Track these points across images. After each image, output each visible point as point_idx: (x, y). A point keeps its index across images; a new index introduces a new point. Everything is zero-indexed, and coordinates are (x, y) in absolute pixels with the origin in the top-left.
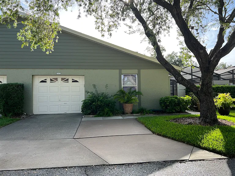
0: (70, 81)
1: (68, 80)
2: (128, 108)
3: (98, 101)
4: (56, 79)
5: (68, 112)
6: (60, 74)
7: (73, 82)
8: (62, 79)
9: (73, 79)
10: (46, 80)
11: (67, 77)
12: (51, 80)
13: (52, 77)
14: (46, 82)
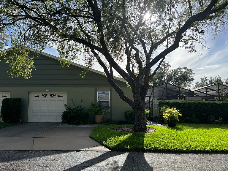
0: (57, 96)
1: (55, 95)
2: (98, 119)
3: (72, 113)
4: (46, 95)
5: (54, 121)
6: (49, 91)
7: (59, 97)
8: (51, 95)
9: (59, 95)
10: (39, 95)
11: (54, 94)
12: (43, 95)
13: (43, 93)
14: (39, 97)
